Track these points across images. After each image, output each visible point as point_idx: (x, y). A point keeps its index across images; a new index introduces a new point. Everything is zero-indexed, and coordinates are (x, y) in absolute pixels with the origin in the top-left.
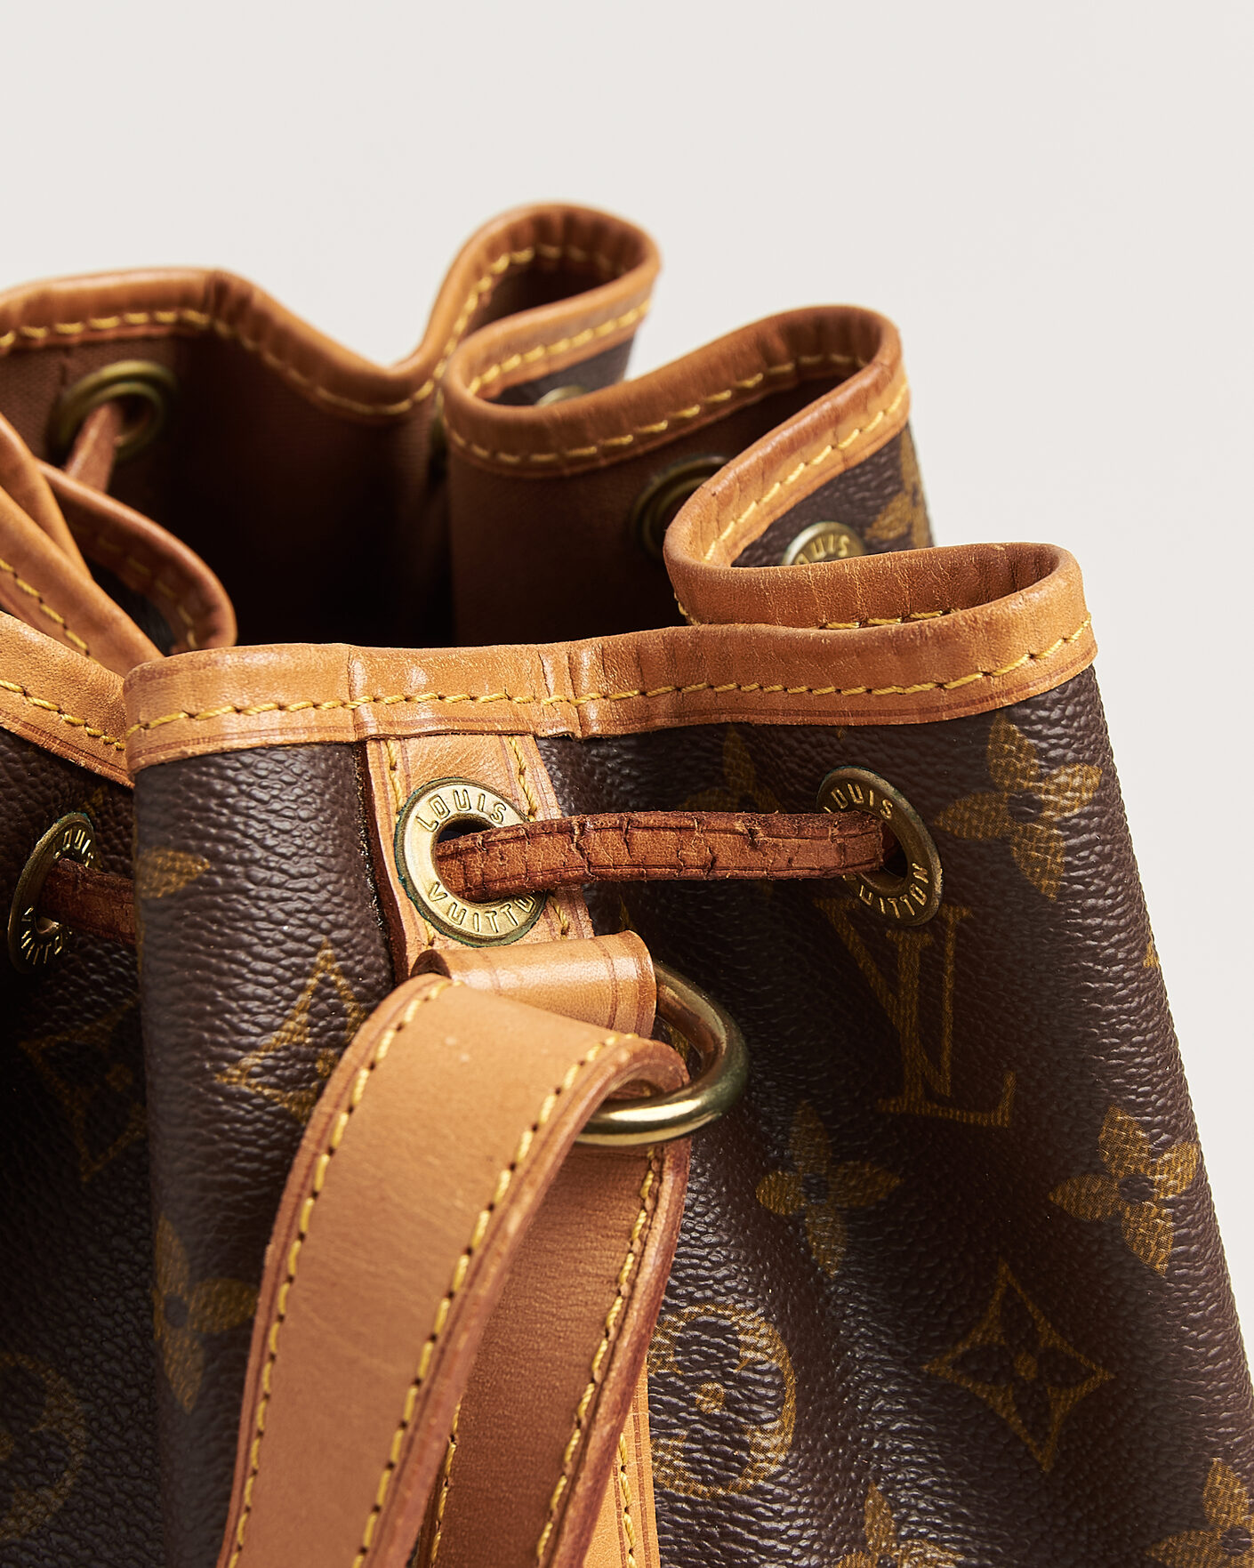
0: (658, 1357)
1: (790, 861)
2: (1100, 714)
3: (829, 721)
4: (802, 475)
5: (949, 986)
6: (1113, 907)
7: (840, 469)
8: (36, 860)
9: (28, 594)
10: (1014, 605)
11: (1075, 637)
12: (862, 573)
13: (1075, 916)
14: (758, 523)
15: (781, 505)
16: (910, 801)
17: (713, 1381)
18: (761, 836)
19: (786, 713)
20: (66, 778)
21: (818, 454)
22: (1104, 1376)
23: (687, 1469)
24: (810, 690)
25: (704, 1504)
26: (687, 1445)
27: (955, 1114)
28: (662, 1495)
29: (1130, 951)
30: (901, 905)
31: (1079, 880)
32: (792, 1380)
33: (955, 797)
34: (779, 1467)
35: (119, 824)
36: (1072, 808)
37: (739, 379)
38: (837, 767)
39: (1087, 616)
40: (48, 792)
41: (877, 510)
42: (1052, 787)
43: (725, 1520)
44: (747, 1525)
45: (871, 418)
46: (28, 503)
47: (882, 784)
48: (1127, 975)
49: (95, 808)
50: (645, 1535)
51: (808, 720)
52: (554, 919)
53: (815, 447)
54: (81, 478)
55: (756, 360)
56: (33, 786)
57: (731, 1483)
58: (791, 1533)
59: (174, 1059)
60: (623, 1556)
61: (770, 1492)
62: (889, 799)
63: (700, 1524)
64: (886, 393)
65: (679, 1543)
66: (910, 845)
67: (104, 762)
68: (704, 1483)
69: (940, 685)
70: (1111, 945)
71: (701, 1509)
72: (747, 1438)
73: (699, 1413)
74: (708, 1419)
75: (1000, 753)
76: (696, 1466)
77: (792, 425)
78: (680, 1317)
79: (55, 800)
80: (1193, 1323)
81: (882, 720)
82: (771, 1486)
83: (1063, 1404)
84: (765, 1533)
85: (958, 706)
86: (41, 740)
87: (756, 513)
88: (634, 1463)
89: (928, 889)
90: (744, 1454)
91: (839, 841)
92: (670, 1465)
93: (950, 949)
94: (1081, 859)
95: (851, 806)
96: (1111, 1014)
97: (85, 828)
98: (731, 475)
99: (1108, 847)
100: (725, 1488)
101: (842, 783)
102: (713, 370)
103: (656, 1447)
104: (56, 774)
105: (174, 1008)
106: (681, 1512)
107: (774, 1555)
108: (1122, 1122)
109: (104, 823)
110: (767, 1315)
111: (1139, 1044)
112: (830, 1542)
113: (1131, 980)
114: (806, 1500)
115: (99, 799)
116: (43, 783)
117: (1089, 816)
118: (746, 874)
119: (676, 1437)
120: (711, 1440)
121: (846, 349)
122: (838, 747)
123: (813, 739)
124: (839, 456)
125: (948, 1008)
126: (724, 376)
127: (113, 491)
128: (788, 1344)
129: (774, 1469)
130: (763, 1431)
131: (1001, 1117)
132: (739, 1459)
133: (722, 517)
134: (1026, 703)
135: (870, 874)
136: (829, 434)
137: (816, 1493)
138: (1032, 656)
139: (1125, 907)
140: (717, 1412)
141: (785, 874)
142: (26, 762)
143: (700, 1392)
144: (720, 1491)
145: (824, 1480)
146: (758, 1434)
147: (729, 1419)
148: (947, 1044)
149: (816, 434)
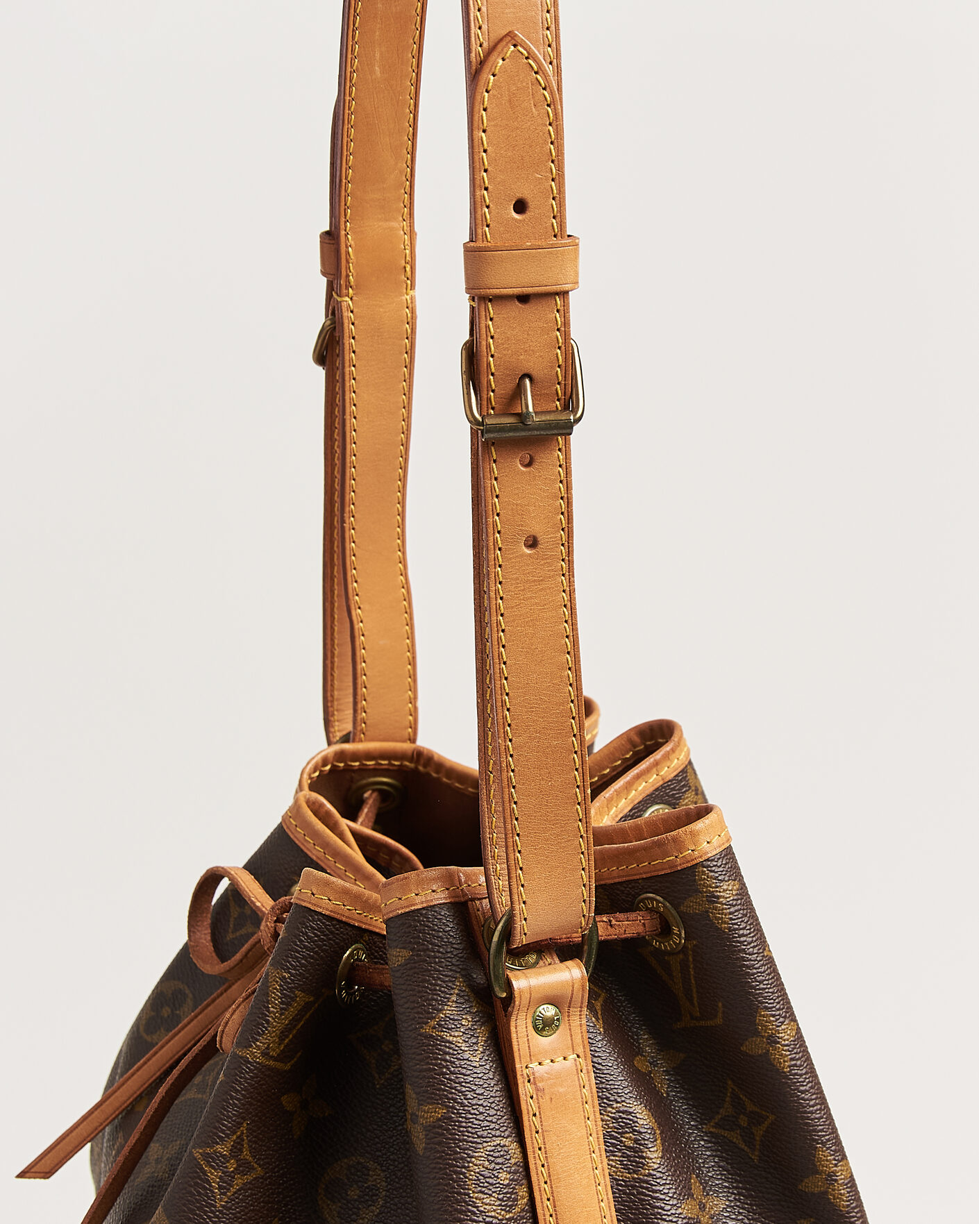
0: (606, 1125)
1: (625, 931)
2: (736, 863)
3: (635, 877)
4: (644, 787)
5: (692, 973)
6: (750, 934)
7: (661, 783)
8: (344, 963)
9: (340, 869)
10: (699, 825)
11: (722, 834)
12: (645, 823)
13: (736, 937)
14: (626, 807)
15: (636, 799)
16: (669, 903)
17: (629, 1133)
18: (614, 922)
19: (619, 877)
20: (351, 931)
21: (650, 778)
22: (772, 1117)
23: (622, 1168)
24: (627, 867)
25: (629, 1181)
26: (621, 1159)
27: (702, 1023)
28: (613, 1179)
29: (759, 950)
30: (670, 945)
31: (736, 924)
32: (658, 1132)
33: (686, 898)
34: (658, 1165)
35: (376, 947)
36: (730, 897)
37: (623, 755)
38: (640, 895)
39: (726, 827)
40: (344, 937)
41: (680, 798)
42: (722, 890)
43: (638, 1187)
44: (647, 1188)
45: (672, 762)
46: (341, 836)
47: (658, 898)
48: (758, 959)
49: (366, 942)
50: (607, 1194)
51: (627, 878)
52: (545, 960)
53: (649, 775)
54: (362, 824)
55: (629, 746)
56: (337, 934)
57: (640, 1173)
58: (664, 1191)
59: (406, 1025)
60: (599, 1202)
61: (655, 1175)
62: (661, 903)
63: (629, 1189)
64: (677, 752)
65: (621, 1198)
66: (671, 919)
67: (365, 924)
68: (629, 1173)
69: (676, 857)
70: (751, 947)
71: (628, 1183)
72: (644, 1154)
73: (625, 1146)
74: (629, 1148)
75: (701, 879)
76: (626, 1167)
77: (637, 768)
78: (613, 1108)
79: (348, 939)
80: (803, 1092)
81: (656, 873)
82: (655, 1173)
83: (759, 1132)
84: (656, 1191)
85: (684, 863)
86: (338, 917)
87: (625, 803)
88: (600, 1166)
89: (679, 936)
90: (643, 1161)
91: (642, 921)
92: (615, 1167)
93: (691, 959)
94: (735, 916)
95: (647, 909)
96: (753, 974)
97: (362, 950)
98: (613, 789)
99: (745, 911)
100: (637, 1175)
101: (642, 901)
102: (612, 753)
103: (609, 1160)
104: (347, 929)
105: (405, 1006)
106: (621, 1185)
107: (659, 1199)
108: (764, 1015)
109: (370, 947)
110: (646, 1107)
111: (767, 984)
112: (680, 1194)
113: (760, 961)
114: (670, 1178)
115: (366, 938)
116: (342, 932)
117: (737, 900)
118: (609, 937)
119: (616, 1156)
120: (630, 1156)
121: (663, 736)
122: (640, 887)
123: (630, 886)
124: (660, 778)
125: (693, 982)
126: (617, 755)
127: (374, 829)
128: (654, 1118)
129: (656, 1166)
130: (650, 1151)
131: (719, 1021)
132: (642, 1163)
133: (609, 806)
134: (708, 860)
135: (656, 935)
136: (654, 770)
137: (673, 1175)
138: (708, 842)
139: (755, 933)
140: (631, 1145)
141: (624, 936)
142: (334, 926)
143: (624, 1137)
144: (635, 1176)
145: (675, 1171)
146: (648, 1152)
147: (637, 1147)
148: (695, 996)
149: (648, 771)
